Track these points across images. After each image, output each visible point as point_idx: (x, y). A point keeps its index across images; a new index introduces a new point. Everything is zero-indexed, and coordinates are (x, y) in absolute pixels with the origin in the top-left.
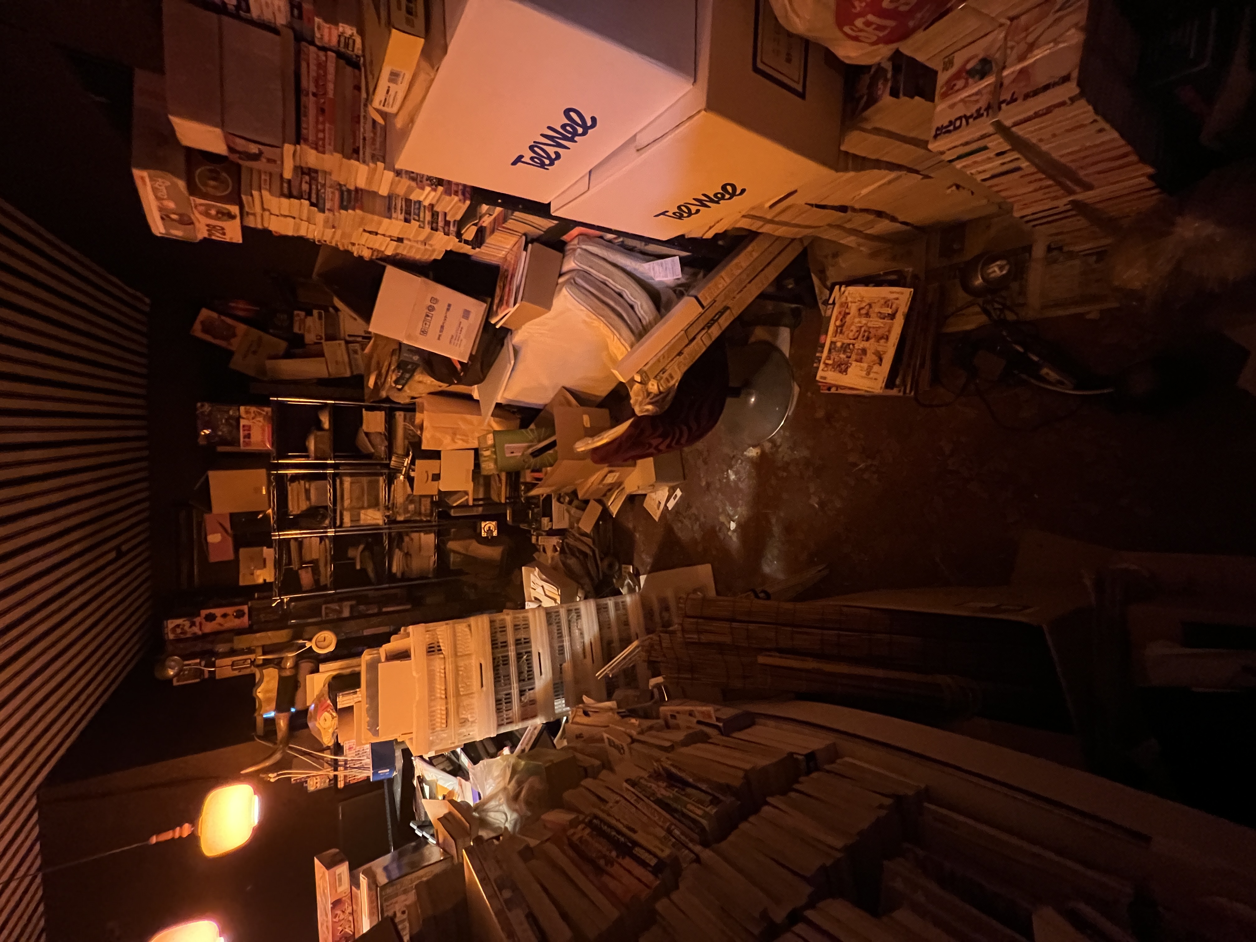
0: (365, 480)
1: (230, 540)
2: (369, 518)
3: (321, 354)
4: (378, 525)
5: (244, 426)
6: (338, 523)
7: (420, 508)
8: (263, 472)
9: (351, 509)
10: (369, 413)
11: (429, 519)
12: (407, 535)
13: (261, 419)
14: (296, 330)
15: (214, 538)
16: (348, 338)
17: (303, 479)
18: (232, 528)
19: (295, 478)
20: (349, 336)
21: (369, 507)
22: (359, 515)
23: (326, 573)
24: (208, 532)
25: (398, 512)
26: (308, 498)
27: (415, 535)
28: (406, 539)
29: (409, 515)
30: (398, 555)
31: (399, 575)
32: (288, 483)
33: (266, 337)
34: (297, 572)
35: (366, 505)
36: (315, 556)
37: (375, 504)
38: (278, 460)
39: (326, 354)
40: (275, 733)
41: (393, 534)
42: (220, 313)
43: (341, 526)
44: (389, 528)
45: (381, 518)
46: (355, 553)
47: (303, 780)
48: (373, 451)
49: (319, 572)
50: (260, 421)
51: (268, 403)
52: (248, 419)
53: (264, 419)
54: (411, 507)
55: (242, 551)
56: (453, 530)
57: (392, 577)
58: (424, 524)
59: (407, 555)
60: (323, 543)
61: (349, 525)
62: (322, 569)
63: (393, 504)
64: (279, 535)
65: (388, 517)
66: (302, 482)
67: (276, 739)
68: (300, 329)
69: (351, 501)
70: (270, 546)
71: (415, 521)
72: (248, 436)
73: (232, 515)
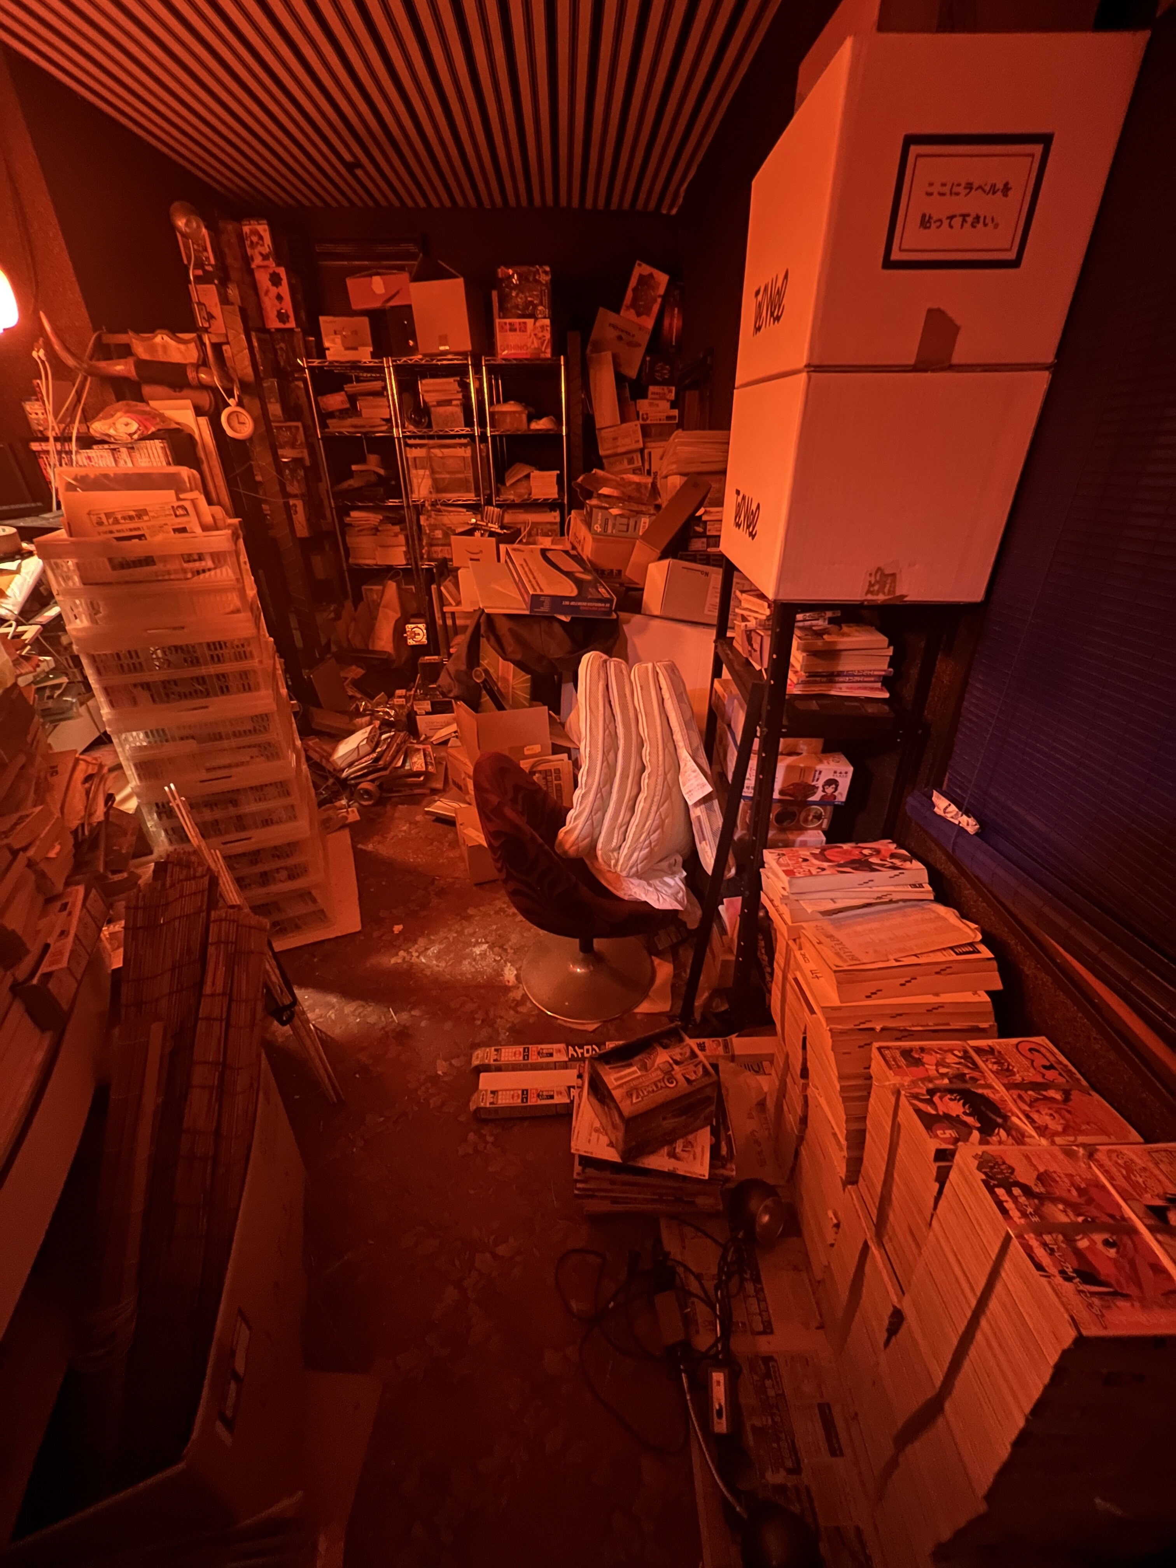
0: (470, 475)
1: (377, 305)
2: (420, 480)
3: (624, 419)
4: (412, 492)
5: (525, 323)
6: (410, 442)
7: (438, 545)
8: (467, 346)
9: (430, 458)
10: (555, 480)
11: (425, 556)
12: (401, 530)
13: (536, 345)
14: (652, 389)
15: (378, 284)
16: (646, 451)
17: (463, 396)
18: (392, 307)
19: (465, 387)
20: (650, 453)
21: (435, 481)
22: (423, 468)
23: (343, 427)
24: (385, 277)
25: (430, 516)
26: (440, 403)
27: (402, 538)
28: (397, 528)
29: (428, 531)
30: (374, 518)
31: (347, 520)
32: (458, 379)
33: (640, 352)
34: (342, 389)
35: (437, 476)
36: (365, 413)
37: (438, 487)
38: (486, 365)
39: (624, 425)
40: (108, 358)
41: (402, 512)
42: (665, 297)
43: (406, 445)
44: (408, 506)
45: (421, 496)
46: (373, 464)
47: (39, 395)
48: (508, 484)
49: (344, 418)
50: (533, 343)
51: (556, 353)
52: (535, 328)
53: (535, 348)
54: (439, 534)
55: (365, 320)
56: (413, 587)
57: (344, 511)
58: (418, 551)
59: (375, 530)
60: (384, 423)
61: (409, 456)
62: (349, 421)
63: (439, 511)
64: (389, 367)
65: (423, 505)
66: (460, 396)
67: (98, 360)
68: (653, 393)
69: (441, 458)
70: (374, 355)
71: (420, 540)
72: (513, 330)
73: (410, 307)
